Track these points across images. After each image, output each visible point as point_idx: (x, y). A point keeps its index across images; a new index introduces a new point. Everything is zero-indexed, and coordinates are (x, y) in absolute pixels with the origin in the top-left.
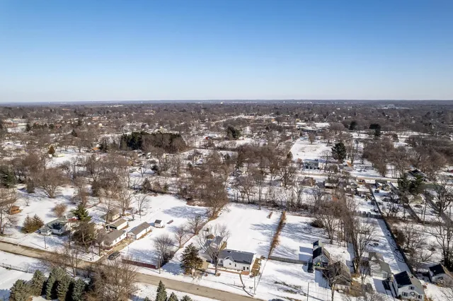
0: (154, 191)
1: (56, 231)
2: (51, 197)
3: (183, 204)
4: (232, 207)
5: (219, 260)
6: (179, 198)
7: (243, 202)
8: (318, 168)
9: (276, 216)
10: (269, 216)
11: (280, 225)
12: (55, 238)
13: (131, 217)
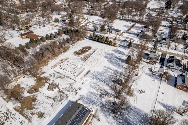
0: (92, 14)
1: (63, 22)
2: (59, 14)
3: (101, 18)
4: (118, 20)
5: (111, 31)
6: (100, 17)
7: (122, 19)
8: (156, 11)
9: (132, 24)
10: (130, 24)
11: (133, 26)
12: (64, 24)
13: (85, 21)
